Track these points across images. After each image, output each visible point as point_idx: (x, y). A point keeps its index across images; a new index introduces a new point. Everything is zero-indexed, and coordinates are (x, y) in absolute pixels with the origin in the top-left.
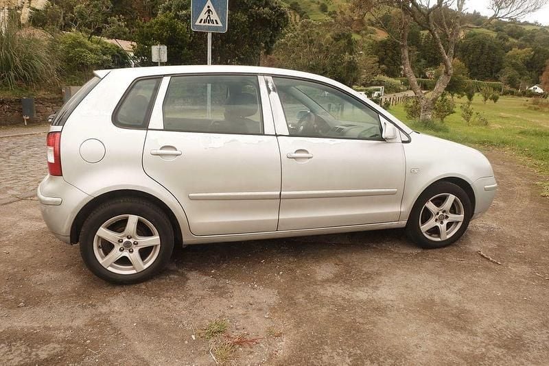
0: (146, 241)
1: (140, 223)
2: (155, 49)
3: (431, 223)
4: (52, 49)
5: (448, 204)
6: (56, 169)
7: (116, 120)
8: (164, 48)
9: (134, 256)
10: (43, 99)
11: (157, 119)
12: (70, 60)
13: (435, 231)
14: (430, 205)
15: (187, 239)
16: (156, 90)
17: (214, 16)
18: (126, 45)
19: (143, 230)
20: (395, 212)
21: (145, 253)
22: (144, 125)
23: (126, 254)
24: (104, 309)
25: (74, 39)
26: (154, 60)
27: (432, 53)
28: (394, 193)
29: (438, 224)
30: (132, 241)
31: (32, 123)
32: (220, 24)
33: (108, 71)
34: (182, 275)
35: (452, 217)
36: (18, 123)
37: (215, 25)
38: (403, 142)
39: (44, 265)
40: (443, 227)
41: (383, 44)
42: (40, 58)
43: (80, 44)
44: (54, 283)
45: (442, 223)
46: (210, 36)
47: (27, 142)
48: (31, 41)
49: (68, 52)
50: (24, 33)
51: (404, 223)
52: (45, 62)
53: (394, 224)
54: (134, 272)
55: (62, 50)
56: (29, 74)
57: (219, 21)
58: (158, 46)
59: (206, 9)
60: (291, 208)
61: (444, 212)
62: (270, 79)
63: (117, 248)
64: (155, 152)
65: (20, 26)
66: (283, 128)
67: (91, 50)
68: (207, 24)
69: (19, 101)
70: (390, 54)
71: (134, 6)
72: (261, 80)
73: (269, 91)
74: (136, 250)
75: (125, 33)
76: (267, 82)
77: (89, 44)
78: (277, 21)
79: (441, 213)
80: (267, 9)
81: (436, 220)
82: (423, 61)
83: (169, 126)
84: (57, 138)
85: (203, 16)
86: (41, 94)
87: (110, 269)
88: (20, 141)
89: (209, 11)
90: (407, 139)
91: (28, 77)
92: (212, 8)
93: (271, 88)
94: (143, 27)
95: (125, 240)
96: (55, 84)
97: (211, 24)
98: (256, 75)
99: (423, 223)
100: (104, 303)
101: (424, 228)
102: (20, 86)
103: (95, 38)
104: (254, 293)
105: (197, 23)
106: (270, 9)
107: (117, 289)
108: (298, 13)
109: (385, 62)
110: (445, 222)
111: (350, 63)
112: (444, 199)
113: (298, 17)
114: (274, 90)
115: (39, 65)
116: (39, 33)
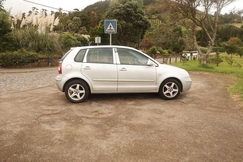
0: (81, 92)
1: (80, 87)
2: (96, 38)
3: (167, 92)
4: (60, 39)
5: (172, 86)
6: (60, 72)
7: (75, 60)
8: (100, 38)
9: (78, 96)
10: (56, 58)
11: (85, 60)
12: (66, 43)
13: (168, 94)
14: (166, 86)
15: (92, 92)
16: (85, 52)
17: (112, 28)
18: (87, 37)
19: (81, 89)
20: (154, 88)
21: (81, 95)
22: (82, 61)
23: (76, 95)
24: (70, 107)
25: (68, 36)
26: (96, 42)
27: (224, 35)
28: (153, 82)
29: (169, 92)
30: (78, 91)
31: (52, 66)
32: (114, 31)
33: (74, 48)
34: (91, 102)
35: (174, 90)
36: (47, 66)
37: (112, 31)
38: (156, 66)
39: (56, 99)
40: (171, 93)
41: (200, 32)
42: (55, 43)
43: (70, 38)
44: (58, 102)
45: (171, 92)
46: (111, 35)
47: (50, 72)
48: (53, 37)
49: (65, 41)
50: (50, 34)
51: (157, 91)
52: (57, 45)
53: (154, 91)
54: (78, 100)
55: (63, 40)
56: (52, 48)
57: (114, 30)
58: (98, 37)
59: (109, 26)
60: (121, 84)
61: (171, 88)
62: (116, 49)
63: (74, 93)
64: (84, 68)
65: (50, 32)
66: (119, 62)
67: (73, 40)
68: (110, 31)
69: (48, 58)
70: (203, 36)
71: (91, 21)
72: (113, 49)
73: (115, 52)
74: (79, 94)
75: (86, 33)
76: (115, 50)
77: (72, 37)
78: (145, 26)
79: (170, 89)
80: (141, 21)
81: (169, 91)
82: (220, 39)
83: (88, 61)
84: (61, 65)
85: (109, 28)
86: (55, 56)
87: (72, 98)
88: (48, 72)
89: (110, 26)
90: (157, 66)
91: (52, 50)
92: (111, 26)
93: (116, 51)
94: (92, 30)
95: (76, 91)
96: (60, 52)
97: (111, 31)
98: (112, 48)
99: (165, 91)
100: (70, 106)
101: (165, 93)
102: (49, 53)
103: (76, 34)
104: (109, 106)
105: (107, 31)
106: (143, 21)
107: (74, 104)
108: (161, 20)
109: (201, 40)
110: (172, 91)
111: (180, 41)
112: (171, 84)
113: (161, 21)
114: (117, 52)
115: (55, 45)
116: (55, 34)
